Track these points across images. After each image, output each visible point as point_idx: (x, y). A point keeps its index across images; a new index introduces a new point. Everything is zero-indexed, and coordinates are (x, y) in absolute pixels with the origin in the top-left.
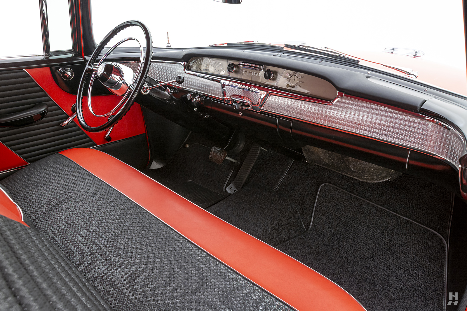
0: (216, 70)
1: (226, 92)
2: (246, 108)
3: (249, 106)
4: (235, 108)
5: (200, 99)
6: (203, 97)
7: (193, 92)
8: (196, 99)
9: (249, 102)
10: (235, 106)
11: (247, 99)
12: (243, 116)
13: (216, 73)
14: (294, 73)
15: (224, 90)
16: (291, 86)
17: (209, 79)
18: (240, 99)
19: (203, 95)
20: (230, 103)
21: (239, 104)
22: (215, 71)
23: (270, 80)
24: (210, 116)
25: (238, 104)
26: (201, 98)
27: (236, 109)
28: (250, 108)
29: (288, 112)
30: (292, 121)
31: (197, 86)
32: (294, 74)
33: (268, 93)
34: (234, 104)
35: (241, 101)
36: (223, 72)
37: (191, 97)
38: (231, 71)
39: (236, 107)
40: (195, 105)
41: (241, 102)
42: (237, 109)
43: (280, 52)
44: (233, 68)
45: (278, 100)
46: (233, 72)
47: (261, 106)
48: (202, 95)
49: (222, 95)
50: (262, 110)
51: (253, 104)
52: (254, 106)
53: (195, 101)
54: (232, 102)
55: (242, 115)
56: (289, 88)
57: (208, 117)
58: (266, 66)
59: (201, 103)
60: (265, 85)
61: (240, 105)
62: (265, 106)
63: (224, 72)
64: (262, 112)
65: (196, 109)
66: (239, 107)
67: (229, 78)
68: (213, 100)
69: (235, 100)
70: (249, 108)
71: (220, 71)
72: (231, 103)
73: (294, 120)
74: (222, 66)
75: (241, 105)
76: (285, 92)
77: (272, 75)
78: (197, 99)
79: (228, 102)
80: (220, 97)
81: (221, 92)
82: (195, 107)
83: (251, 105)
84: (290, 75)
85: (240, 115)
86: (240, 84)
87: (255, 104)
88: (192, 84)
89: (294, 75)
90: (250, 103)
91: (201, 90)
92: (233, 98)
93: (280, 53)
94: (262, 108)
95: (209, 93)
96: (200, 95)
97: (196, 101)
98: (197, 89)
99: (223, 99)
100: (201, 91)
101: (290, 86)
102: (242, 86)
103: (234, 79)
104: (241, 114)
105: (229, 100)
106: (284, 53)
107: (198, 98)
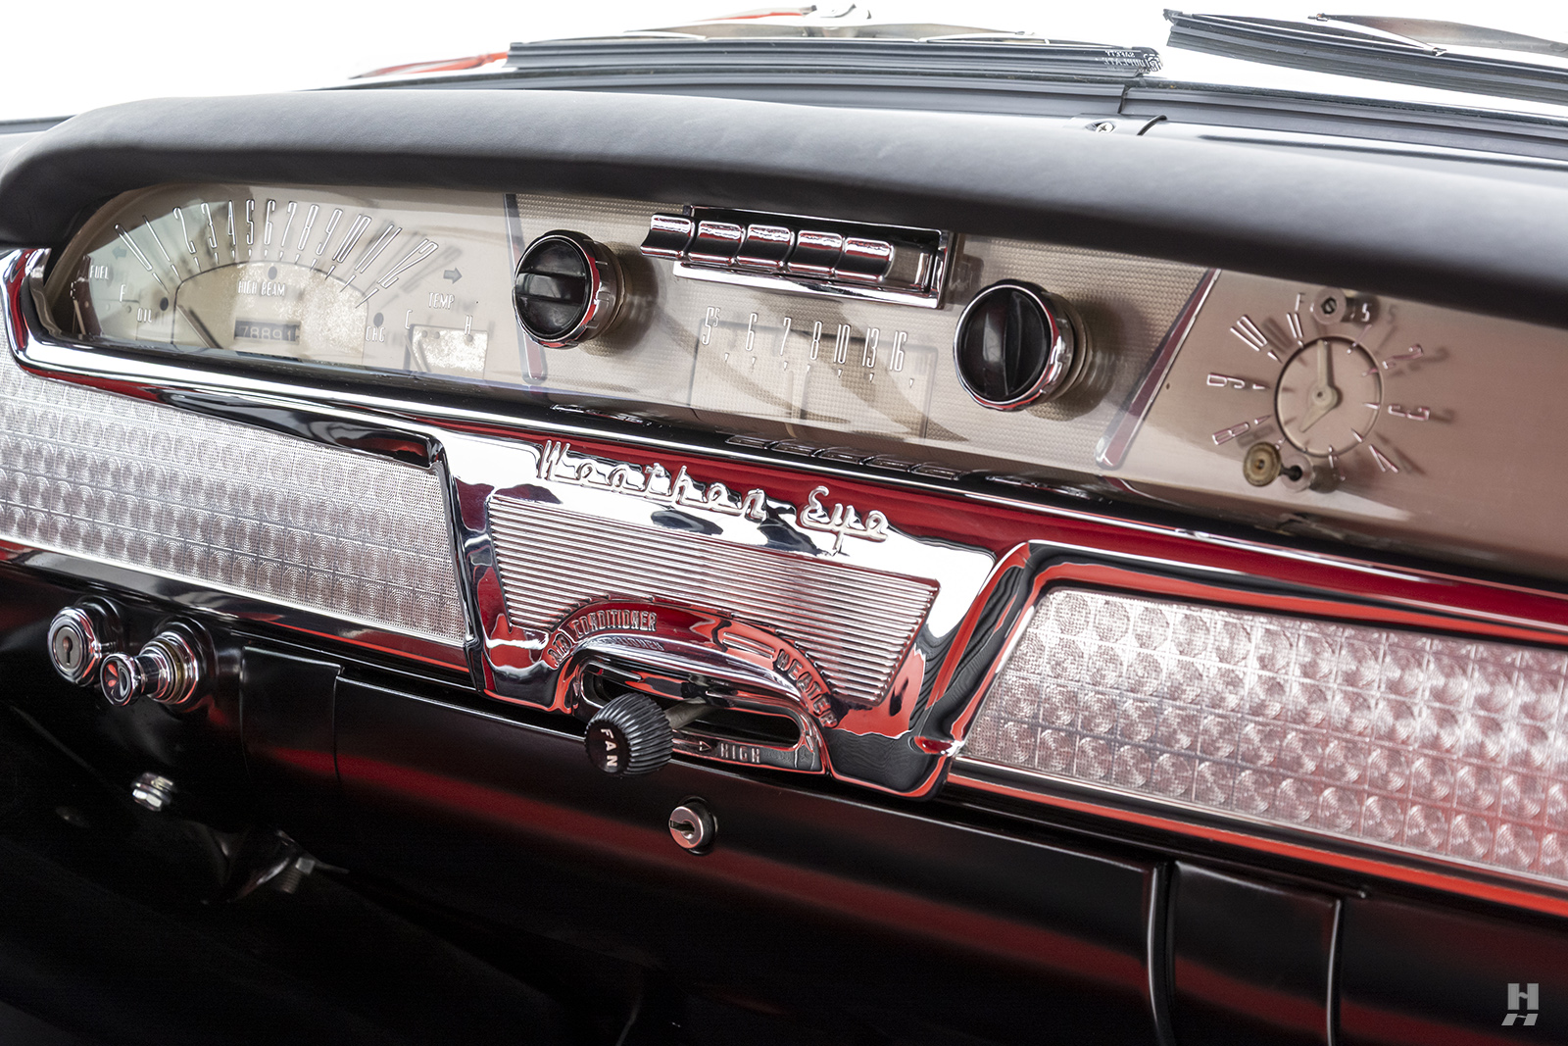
0: (379, 320)
1: (507, 566)
2: (754, 754)
3: (784, 731)
4: (612, 762)
5: (193, 670)
6: (239, 643)
7: (115, 591)
8: (149, 666)
9: (783, 684)
10: (620, 737)
11: (763, 647)
12: (721, 852)
13: (387, 360)
14: (1327, 306)
15: (484, 549)
16: (1295, 474)
17: (318, 427)
18: (669, 650)
19: (240, 624)
20: (559, 703)
21: (665, 704)
22: (376, 334)
23: (1034, 401)
24: (321, 865)
25: (648, 703)
26: (207, 660)
27: (633, 768)
28: (805, 752)
29: (1276, 780)
30: (1333, 896)
31: (164, 518)
32: (1325, 320)
33: (1024, 563)
34: (605, 712)
35: (682, 675)
36: (470, 339)
37: (96, 644)
38: (557, 317)
39: (623, 750)
40: (151, 743)
41: (690, 686)
42: (644, 775)
43: (1123, 105)
44: (575, 292)
45: (1143, 641)
46: (582, 337)
47: (943, 723)
48: (228, 617)
49: (456, 607)
50: (954, 778)
51: (839, 706)
52: (852, 726)
53: (138, 694)
54: (579, 688)
55: (705, 847)
56: (1279, 492)
57: (304, 878)
58: (971, 247)
59: (212, 711)
60: (979, 473)
61: (675, 720)
62: (985, 718)
63: (481, 339)
64: (949, 801)
65: (152, 793)
66: (663, 745)
67: (538, 405)
68: (350, 670)
69: (616, 661)
70: (787, 757)
71: (433, 332)
72: (571, 698)
73: (1358, 879)
74: (454, 276)
75: (692, 725)
76: (1201, 536)
77: (1059, 347)
78: (165, 673)
79: (529, 688)
80: (438, 629)
81: (437, 578)
82: (143, 765)
83: (814, 718)
84: (1275, 334)
85: (686, 840)
86: (672, 475)
87: (862, 705)
88: (108, 496)
89: (1331, 340)
90: (794, 692)
91: (207, 566)
92: (595, 644)
93: (1120, 113)
94: (954, 749)
95: (333, 594)
96: (202, 617)
97: (152, 685)
98: (160, 556)
99: (476, 652)
100: (204, 574)
101: (1284, 471)
102: (692, 492)
103: (601, 413)
104: (688, 827)
105: (541, 676)
106: (1159, 111)
107: (177, 657)
